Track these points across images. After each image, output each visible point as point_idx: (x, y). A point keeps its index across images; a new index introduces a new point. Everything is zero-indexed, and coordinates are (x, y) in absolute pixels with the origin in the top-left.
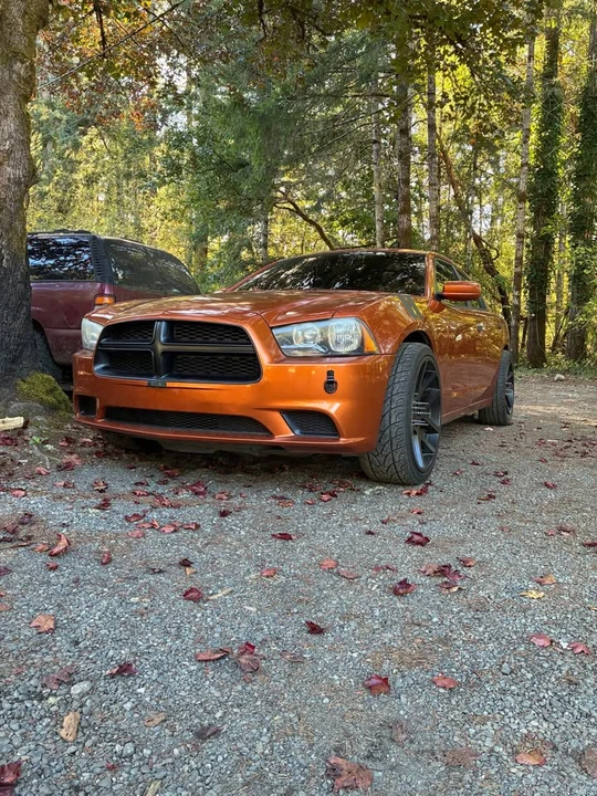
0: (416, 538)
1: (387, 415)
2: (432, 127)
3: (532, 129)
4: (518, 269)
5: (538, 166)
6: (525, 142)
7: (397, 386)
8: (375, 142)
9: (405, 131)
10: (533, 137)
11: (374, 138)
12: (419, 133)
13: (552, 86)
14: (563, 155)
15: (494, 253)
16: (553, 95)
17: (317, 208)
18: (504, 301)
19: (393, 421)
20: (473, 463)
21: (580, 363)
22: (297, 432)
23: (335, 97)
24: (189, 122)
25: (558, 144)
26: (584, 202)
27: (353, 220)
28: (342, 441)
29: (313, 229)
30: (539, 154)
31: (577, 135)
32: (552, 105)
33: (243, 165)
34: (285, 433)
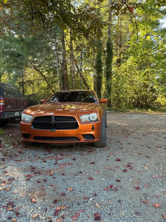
0: (118, 159)
1: (101, 133)
5: (97, 59)
7: (103, 126)
8: (56, 50)
15: (86, 79)
21: (110, 108)
22: (86, 139)
26: (109, 69)
28: (95, 140)
31: (106, 53)
34: (83, 140)
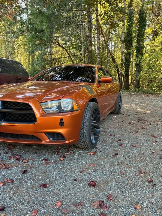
0: (92, 183)
1: (82, 130)
2: (97, 21)
3: (126, 22)
4: (122, 62)
5: (127, 33)
6: (124, 26)
7: (85, 120)
8: (81, 24)
9: (90, 22)
10: (126, 24)
11: (81, 23)
12: (94, 21)
13: (131, 9)
14: (134, 29)
15: (115, 57)
16: (131, 12)
17: (66, 44)
18: (118, 70)
19: (84, 131)
20: (110, 135)
21: (138, 89)
22: (51, 139)
23: (70, 10)
24: (28, 17)
25: (132, 26)
26: (140, 43)
27: (76, 47)
28: (67, 142)
29: (64, 50)
30: (127, 29)
31: (138, 24)
32: (131, 15)
33: (42, 31)
34: (46, 141)
